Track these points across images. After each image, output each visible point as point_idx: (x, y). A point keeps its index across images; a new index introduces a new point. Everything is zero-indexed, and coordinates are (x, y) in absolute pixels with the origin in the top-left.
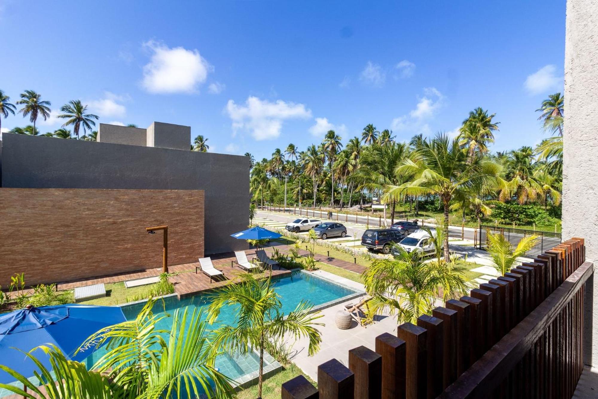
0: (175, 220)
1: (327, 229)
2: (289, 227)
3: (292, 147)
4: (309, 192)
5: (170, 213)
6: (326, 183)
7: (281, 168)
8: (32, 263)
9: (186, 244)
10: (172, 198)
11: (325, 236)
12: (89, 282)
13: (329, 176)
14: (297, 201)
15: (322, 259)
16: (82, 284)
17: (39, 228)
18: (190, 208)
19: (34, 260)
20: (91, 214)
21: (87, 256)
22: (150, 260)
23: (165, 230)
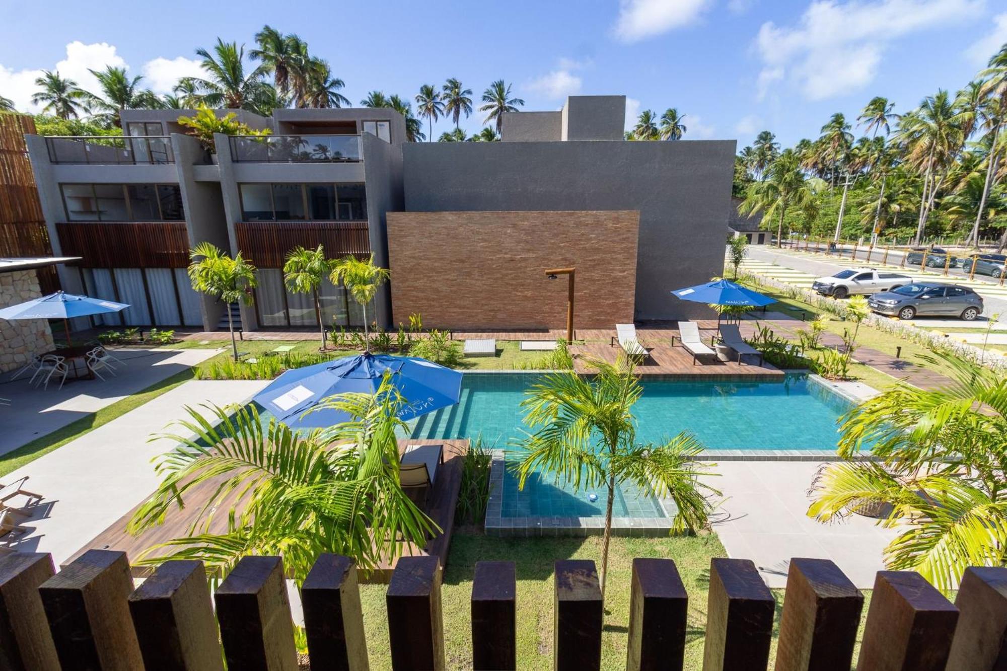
0: (590, 260)
1: (919, 297)
2: (821, 284)
3: (879, 106)
4: (908, 210)
5: (585, 249)
6: (969, 184)
7: (841, 156)
8: (433, 303)
9: (606, 299)
10: (587, 225)
11: (908, 313)
13: (981, 166)
14: (868, 231)
15: (877, 360)
16: (476, 336)
17: (435, 262)
18: (614, 241)
19: (433, 300)
20: (487, 247)
21: (483, 302)
22: (555, 317)
23: (572, 274)
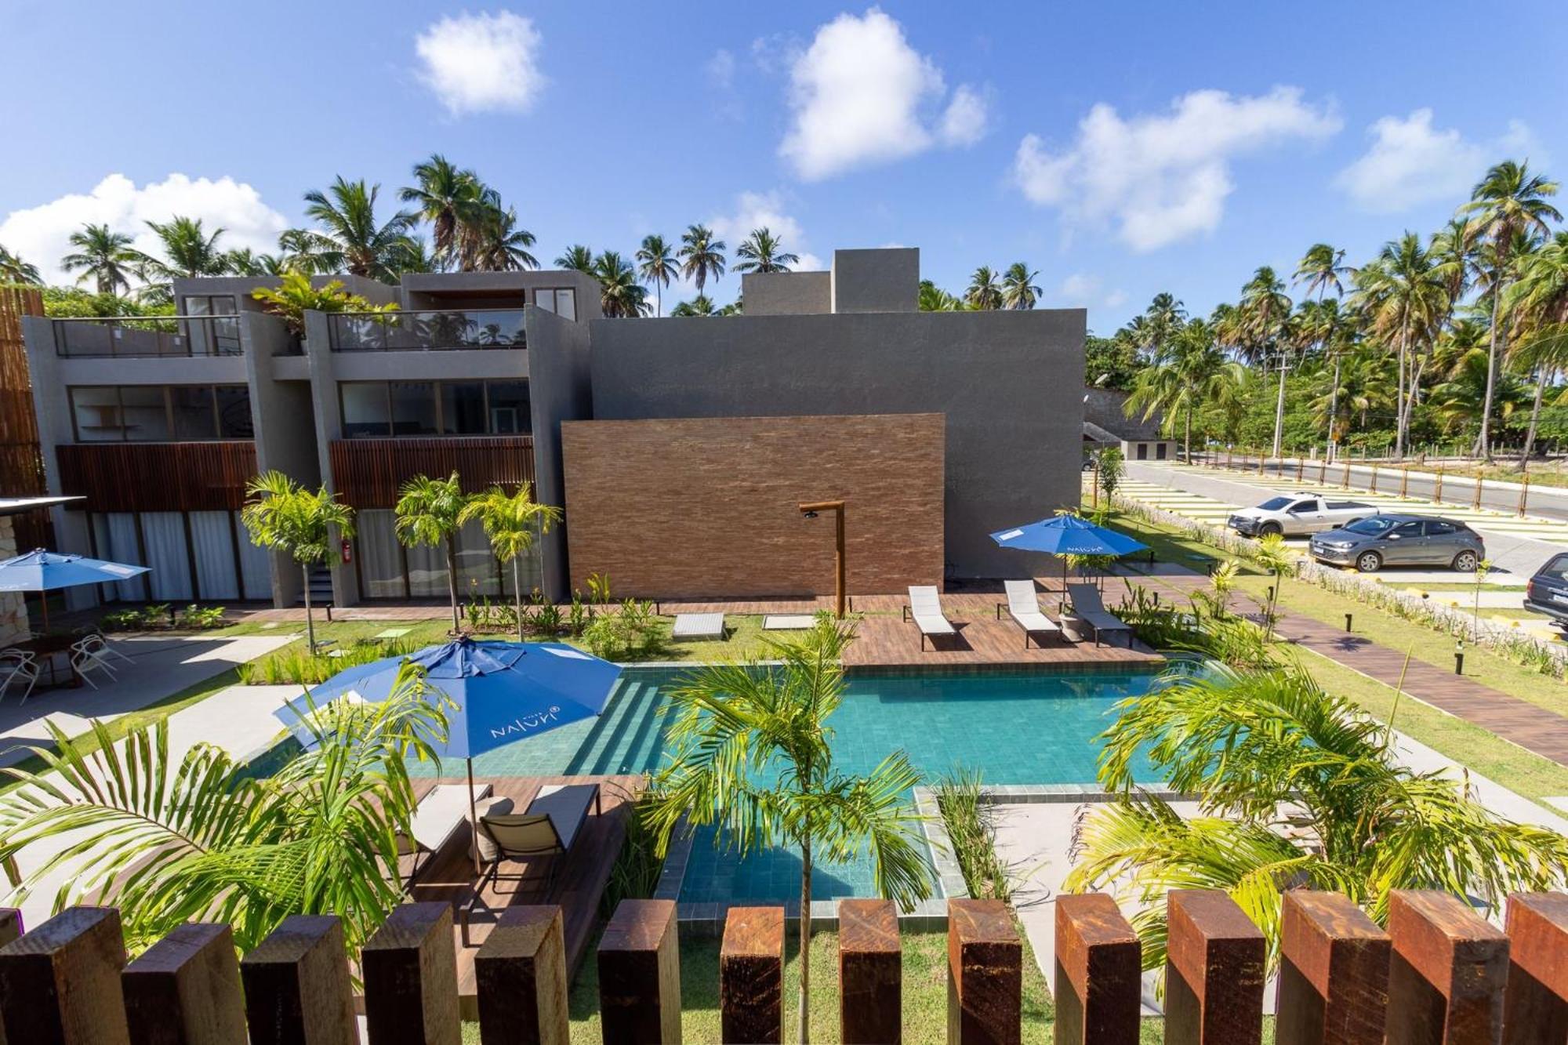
0: (873, 489)
1: (1385, 537)
2: (1240, 520)
3: (1321, 257)
4: (1380, 405)
5: (863, 471)
6: (1466, 368)
8: (631, 558)
9: (901, 547)
10: (866, 435)
11: (1370, 561)
12: (711, 606)
13: (1482, 341)
14: (1323, 437)
16: (699, 609)
17: (637, 494)
18: (907, 460)
19: (633, 553)
20: (714, 471)
21: (710, 554)
22: (820, 576)
23: (840, 510)
